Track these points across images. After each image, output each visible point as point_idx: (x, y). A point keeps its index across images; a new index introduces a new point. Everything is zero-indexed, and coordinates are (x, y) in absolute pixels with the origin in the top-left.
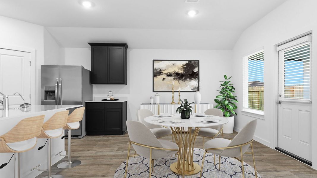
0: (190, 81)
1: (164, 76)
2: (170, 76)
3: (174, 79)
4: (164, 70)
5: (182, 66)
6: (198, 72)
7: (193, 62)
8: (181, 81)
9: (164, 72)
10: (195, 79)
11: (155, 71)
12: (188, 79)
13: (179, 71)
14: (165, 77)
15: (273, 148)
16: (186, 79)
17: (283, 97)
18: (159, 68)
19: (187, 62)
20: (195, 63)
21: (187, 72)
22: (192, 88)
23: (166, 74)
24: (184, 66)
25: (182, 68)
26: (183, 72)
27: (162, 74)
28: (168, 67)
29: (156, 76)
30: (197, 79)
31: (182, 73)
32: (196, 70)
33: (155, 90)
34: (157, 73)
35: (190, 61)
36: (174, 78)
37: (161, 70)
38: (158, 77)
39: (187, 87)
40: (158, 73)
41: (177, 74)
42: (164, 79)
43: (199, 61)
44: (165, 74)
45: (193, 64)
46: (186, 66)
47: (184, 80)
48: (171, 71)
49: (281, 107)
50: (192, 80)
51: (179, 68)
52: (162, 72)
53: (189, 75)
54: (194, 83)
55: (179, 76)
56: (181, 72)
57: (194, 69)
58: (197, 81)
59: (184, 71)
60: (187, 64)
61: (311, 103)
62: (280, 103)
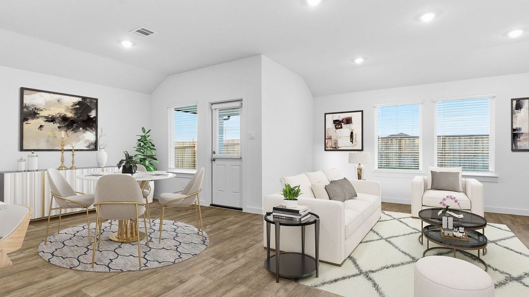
0: (84, 132)
1: (41, 121)
2: (52, 121)
3: (59, 127)
4: (41, 110)
5: (72, 106)
6: (96, 117)
7: (88, 100)
8: (70, 132)
9: (42, 113)
10: (92, 129)
11: (25, 110)
12: (81, 129)
13: (67, 113)
14: (43, 123)
15: (208, 205)
16: (78, 128)
17: (217, 154)
18: (33, 105)
19: (80, 99)
20: (91, 102)
21: (81, 116)
22: (87, 144)
23: (46, 117)
24: (76, 105)
25: (71, 109)
26: (73, 115)
27: (38, 118)
28: (49, 104)
29: (27, 120)
30: (94, 129)
31: (71, 117)
32: (93, 114)
33: (25, 148)
34: (27, 114)
35: (84, 98)
36: (58, 125)
37: (35, 108)
38: (30, 121)
39: (80, 142)
40: (30, 114)
41: (64, 119)
42: (41, 126)
43: (97, 100)
44: (42, 116)
45: (89, 104)
46: (78, 106)
47: (75, 130)
48: (54, 112)
49: (215, 164)
50: (87, 130)
51: (67, 109)
52: (38, 114)
53: (83, 121)
54: (89, 136)
55: (68, 123)
56: (70, 115)
57: (90, 111)
58: (94, 133)
59: (75, 114)
60: (79, 103)
61: (241, 158)
62: (214, 160)
